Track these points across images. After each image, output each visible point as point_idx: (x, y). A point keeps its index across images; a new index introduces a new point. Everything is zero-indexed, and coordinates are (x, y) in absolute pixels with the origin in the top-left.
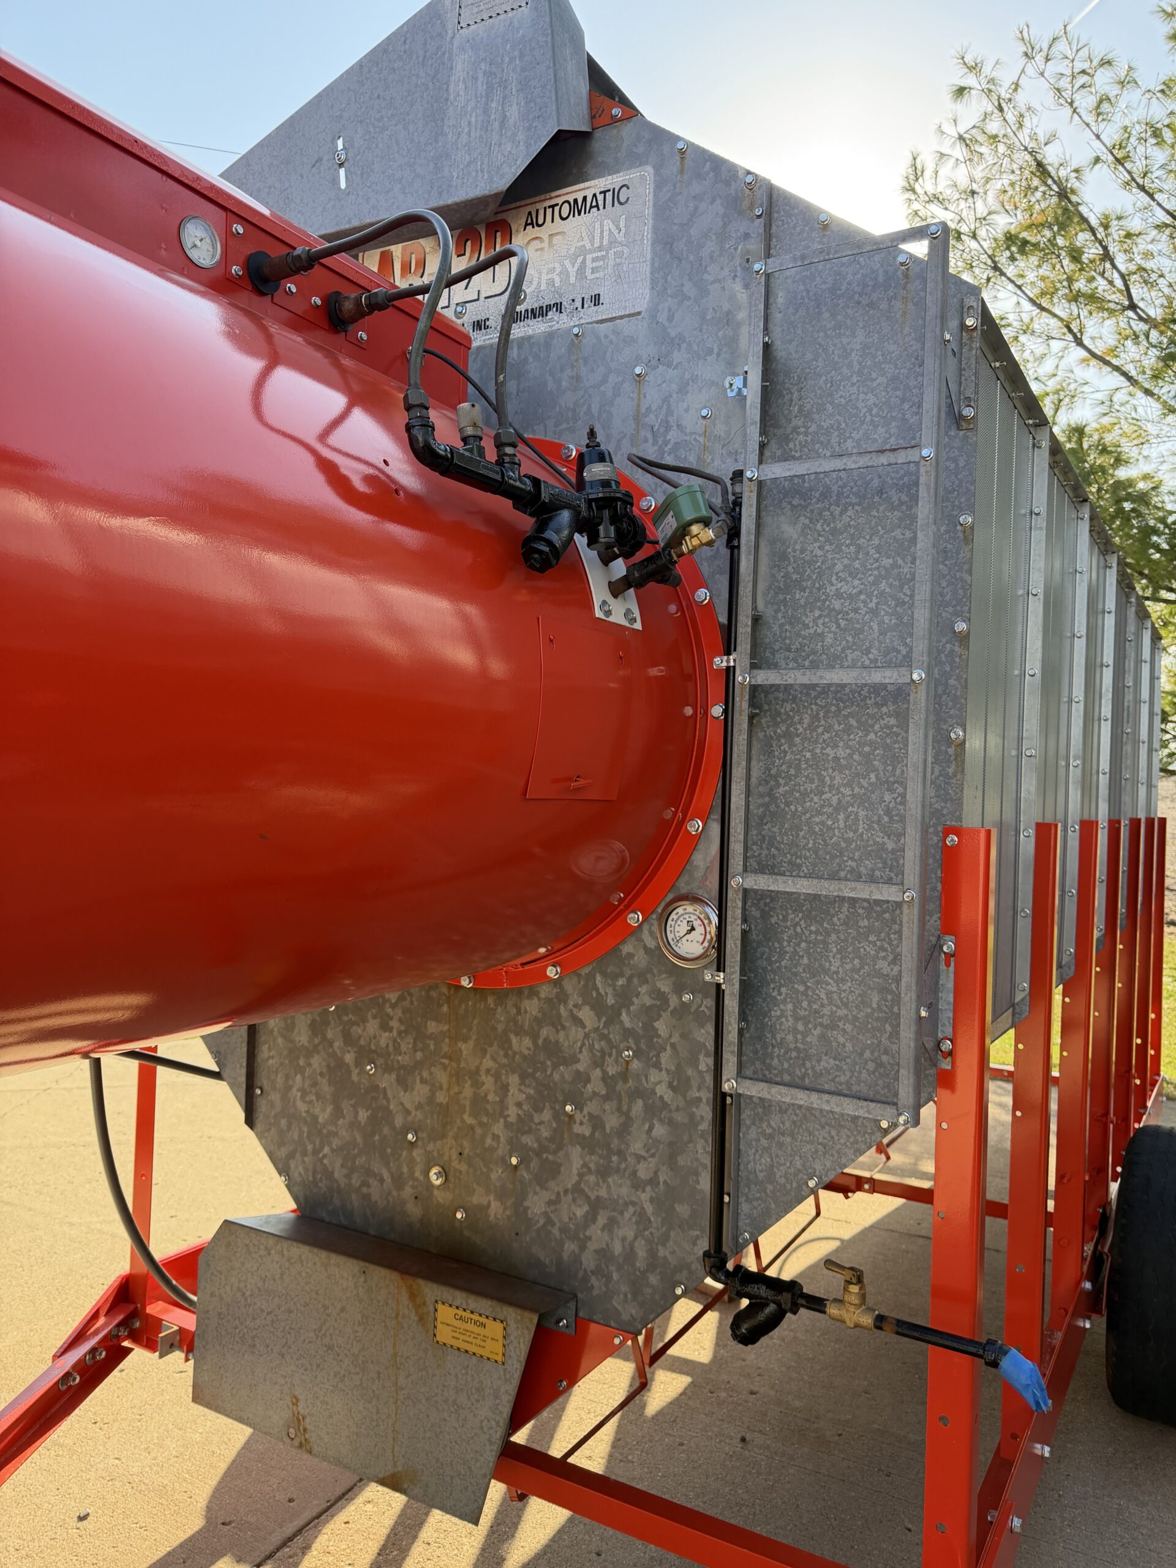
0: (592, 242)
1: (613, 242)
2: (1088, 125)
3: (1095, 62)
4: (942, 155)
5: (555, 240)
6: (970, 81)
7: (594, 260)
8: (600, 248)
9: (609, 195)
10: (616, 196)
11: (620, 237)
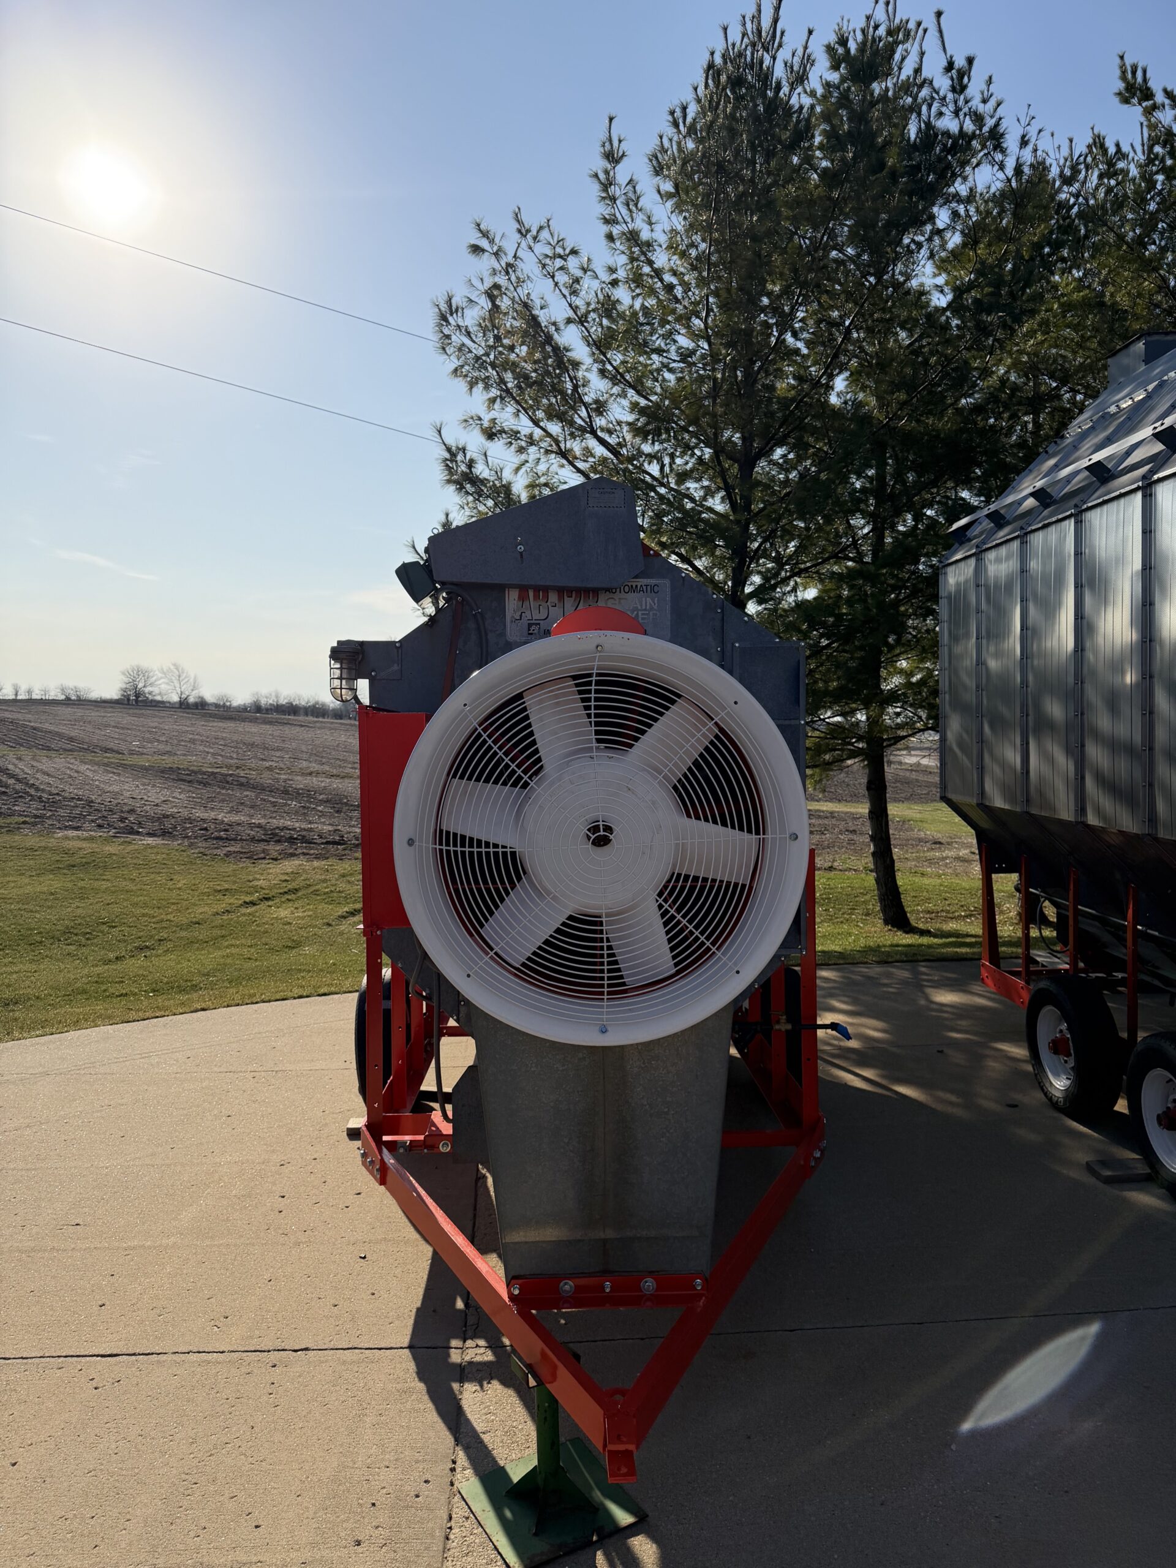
0: (641, 606)
1: (652, 608)
2: (565, 296)
3: (567, 251)
4: (471, 301)
5: (622, 601)
6: (484, 243)
7: (643, 614)
8: (645, 610)
9: (649, 588)
10: (653, 589)
11: (655, 607)
